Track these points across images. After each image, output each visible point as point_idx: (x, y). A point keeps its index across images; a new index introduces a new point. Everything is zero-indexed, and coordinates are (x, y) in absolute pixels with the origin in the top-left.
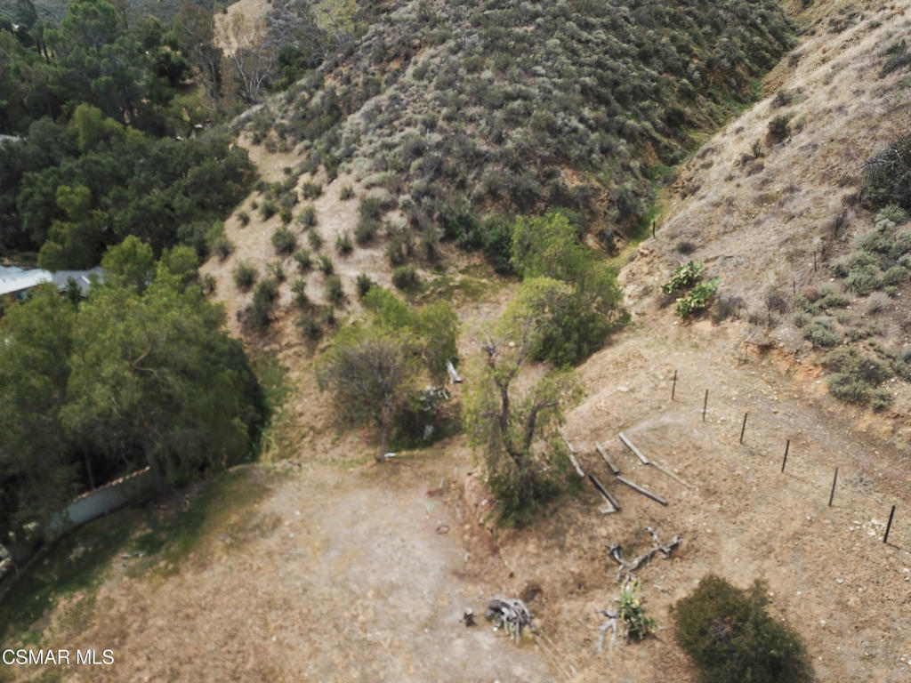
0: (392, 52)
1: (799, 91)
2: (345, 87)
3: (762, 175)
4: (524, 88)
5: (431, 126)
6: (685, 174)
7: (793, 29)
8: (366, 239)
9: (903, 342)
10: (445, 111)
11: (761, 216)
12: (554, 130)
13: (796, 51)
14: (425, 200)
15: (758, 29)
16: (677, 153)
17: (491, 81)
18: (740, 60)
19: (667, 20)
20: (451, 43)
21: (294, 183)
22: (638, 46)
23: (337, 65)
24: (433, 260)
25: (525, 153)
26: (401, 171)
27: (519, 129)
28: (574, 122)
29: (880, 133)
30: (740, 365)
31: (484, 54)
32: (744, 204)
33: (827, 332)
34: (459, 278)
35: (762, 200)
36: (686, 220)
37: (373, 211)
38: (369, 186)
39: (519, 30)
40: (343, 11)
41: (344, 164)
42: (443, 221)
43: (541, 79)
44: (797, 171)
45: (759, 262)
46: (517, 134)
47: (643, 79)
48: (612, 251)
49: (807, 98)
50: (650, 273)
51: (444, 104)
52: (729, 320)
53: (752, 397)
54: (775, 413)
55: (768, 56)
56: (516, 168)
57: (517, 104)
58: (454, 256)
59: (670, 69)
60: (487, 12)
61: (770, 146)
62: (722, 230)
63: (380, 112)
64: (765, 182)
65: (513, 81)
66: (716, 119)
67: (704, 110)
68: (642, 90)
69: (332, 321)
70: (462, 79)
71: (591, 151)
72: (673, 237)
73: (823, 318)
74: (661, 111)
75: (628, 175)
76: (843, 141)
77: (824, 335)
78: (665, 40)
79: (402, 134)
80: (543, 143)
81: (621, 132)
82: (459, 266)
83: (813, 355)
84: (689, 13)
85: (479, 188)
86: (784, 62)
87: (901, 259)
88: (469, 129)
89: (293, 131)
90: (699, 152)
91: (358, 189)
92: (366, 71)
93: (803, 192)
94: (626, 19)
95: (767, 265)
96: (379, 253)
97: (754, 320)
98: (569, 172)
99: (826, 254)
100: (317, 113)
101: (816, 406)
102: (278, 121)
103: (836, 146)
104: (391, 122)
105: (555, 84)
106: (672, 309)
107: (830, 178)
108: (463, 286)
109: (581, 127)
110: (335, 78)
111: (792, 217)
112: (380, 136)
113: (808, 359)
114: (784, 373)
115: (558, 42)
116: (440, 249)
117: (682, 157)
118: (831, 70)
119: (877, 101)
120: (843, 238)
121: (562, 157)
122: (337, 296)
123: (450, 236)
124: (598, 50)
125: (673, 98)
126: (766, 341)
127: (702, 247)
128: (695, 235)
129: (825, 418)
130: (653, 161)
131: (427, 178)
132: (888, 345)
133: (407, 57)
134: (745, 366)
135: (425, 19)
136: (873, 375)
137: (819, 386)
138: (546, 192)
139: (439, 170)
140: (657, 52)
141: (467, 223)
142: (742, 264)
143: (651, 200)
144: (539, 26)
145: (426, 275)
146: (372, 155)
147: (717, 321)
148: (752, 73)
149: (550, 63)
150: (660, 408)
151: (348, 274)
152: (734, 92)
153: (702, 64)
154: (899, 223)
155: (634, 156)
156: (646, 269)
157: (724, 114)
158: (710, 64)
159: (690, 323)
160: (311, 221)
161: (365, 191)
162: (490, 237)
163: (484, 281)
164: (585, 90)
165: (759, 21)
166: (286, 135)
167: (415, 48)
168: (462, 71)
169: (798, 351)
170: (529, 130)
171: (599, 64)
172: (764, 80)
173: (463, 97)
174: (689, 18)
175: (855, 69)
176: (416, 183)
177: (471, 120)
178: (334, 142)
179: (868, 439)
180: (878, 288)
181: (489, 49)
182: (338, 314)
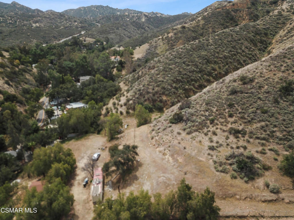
4: (164, 80)
5: (144, 86)
12: (164, 89)
14: (137, 99)
17: (159, 77)
19: (213, 62)
22: (200, 69)
24: (134, 109)
26: (136, 93)
28: (169, 87)
31: (161, 71)
37: (128, 100)
38: (130, 96)
39: (171, 66)
40: (164, 48)
41: (130, 91)
46: (157, 89)
47: (196, 77)
51: (148, 82)
56: (154, 95)
57: (160, 83)
60: (168, 62)
63: (140, 81)
65: (163, 78)
68: (194, 79)
70: (154, 77)
74: (198, 84)
78: (209, 67)
79: (140, 87)
84: (221, 60)
85: (146, 98)
88: (150, 87)
92: (146, 71)
94: (200, 63)
96: (126, 107)
98: (164, 96)
100: (135, 79)
102: (129, 79)
104: (140, 84)
105: (170, 79)
110: (141, 71)
112: (137, 86)
115: (178, 69)
121: (163, 94)
122: (117, 112)
124: (187, 71)
125: (203, 81)
131: (139, 95)
135: (159, 61)
138: (159, 100)
140: (205, 70)
144: (176, 65)
145: (131, 112)
146: (134, 90)
149: (172, 74)
153: (217, 73)
158: (219, 73)
160: (120, 101)
166: (129, 83)
167: (155, 67)
168: (155, 75)
170: (160, 88)
171: (185, 74)
173: (152, 81)
177: (151, 85)
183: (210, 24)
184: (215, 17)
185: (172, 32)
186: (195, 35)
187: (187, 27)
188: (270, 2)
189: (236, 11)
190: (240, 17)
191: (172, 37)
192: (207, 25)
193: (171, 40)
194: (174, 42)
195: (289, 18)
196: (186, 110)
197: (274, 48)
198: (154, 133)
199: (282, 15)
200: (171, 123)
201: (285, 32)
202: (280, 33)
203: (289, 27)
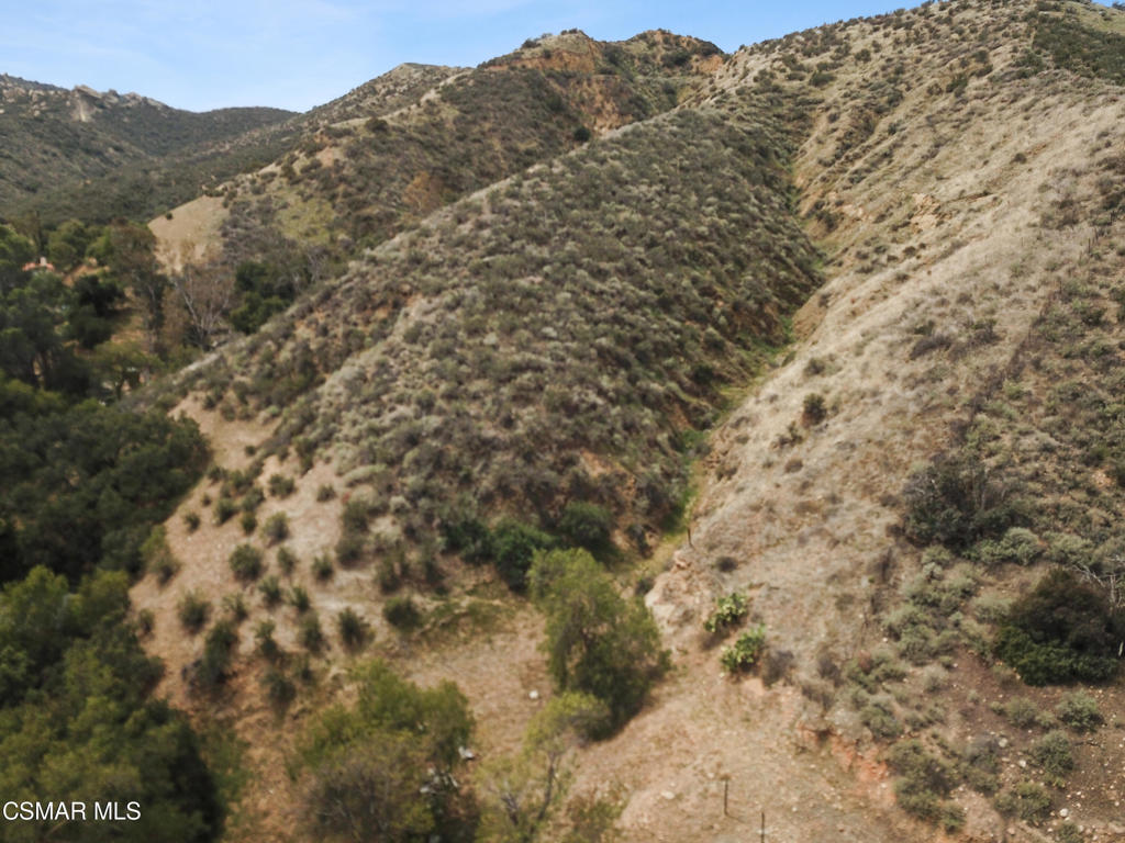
0: (377, 298)
1: (832, 358)
2: (321, 339)
3: (800, 474)
4: (533, 357)
5: (427, 406)
6: (719, 446)
7: (820, 256)
8: (351, 557)
9: (966, 734)
10: (443, 387)
11: (805, 529)
12: (571, 409)
13: (824, 290)
14: (423, 502)
15: (784, 262)
16: (709, 415)
17: (495, 347)
18: (767, 300)
19: (686, 258)
20: (447, 298)
21: (257, 470)
22: (659, 292)
23: (311, 310)
24: (434, 581)
25: (540, 438)
26: (391, 463)
27: (531, 409)
28: (593, 397)
29: (916, 440)
30: (798, 754)
31: (486, 312)
32: (785, 511)
33: (886, 719)
34: (466, 602)
35: (804, 508)
36: (724, 526)
37: (358, 520)
38: (353, 484)
39: (524, 283)
40: (317, 218)
41: (319, 450)
42: (445, 528)
43: (552, 344)
44: (837, 476)
45: (807, 602)
46: (528, 415)
47: (665, 332)
48: (645, 551)
49: (840, 369)
50: (689, 592)
51: (442, 377)
52: (781, 682)
53: (814, 807)
54: (842, 831)
55: (796, 290)
56: (529, 458)
57: (525, 378)
58: (458, 572)
59: (693, 317)
60: (487, 259)
61: (807, 427)
62: (764, 542)
63: (365, 380)
64: (805, 485)
65: (522, 347)
66: (748, 369)
67: (734, 360)
68: (665, 345)
69: (307, 675)
70: (462, 345)
71: (612, 431)
72: (712, 548)
73: (881, 697)
74: (687, 368)
75: (656, 453)
76: (880, 444)
77: (883, 723)
78: (686, 282)
79: (394, 415)
80: (558, 423)
81: (645, 399)
82: (467, 586)
83: (875, 748)
84: (709, 249)
85: (487, 483)
86: (814, 300)
87: (953, 618)
88: (473, 409)
89: (255, 392)
90: (733, 418)
91: (339, 485)
92: (346, 320)
93: (846, 504)
94: (642, 261)
95: (816, 607)
96: (367, 575)
97: (807, 692)
98: (590, 456)
99: (876, 605)
100: (287, 371)
101: (885, 820)
102: (238, 378)
103: (874, 449)
104: (377, 397)
105: (567, 349)
106: (716, 655)
107: (872, 492)
108: (472, 612)
109: (600, 401)
110: (308, 326)
111: (836, 543)
112: (367, 414)
113: (871, 752)
114: (846, 769)
115: (569, 295)
116: (443, 564)
117: (715, 419)
118: (861, 339)
119: (910, 394)
120: (892, 581)
121: (580, 440)
122: (313, 640)
123: (453, 547)
124: (613, 302)
125: (699, 350)
126: (823, 727)
127: (745, 562)
128: (736, 547)
130: (683, 425)
131: (424, 473)
132: (951, 736)
133: (397, 306)
134: (803, 756)
135: (416, 261)
136: (939, 781)
137: (884, 791)
138: (564, 483)
139: (438, 462)
140: (678, 298)
141: (474, 530)
142: (789, 601)
143: (684, 479)
144: (547, 276)
145: (424, 602)
146: (357, 440)
147: (768, 683)
148: (782, 311)
149: (561, 324)
150: (712, 827)
151: (329, 607)
152: (764, 335)
153: (728, 308)
154: (945, 565)
155: (661, 427)
156: (684, 586)
157: (757, 361)
158: (736, 307)
159: (738, 681)
160: (280, 532)
161: (348, 490)
162: (502, 546)
163: (497, 602)
164: (603, 353)
165: (783, 254)
166: (248, 398)
167: (405, 294)
168: (461, 334)
169: (858, 740)
170: (542, 407)
171: (616, 319)
172: (795, 319)
173: (464, 368)
174: (710, 255)
175: (884, 342)
176: (411, 480)
177: (475, 397)
178: (309, 419)
180: (935, 655)
181: (493, 305)
182: (316, 664)
183: (485, 119)
184: (495, 93)
185: (336, 145)
186: (440, 164)
187: (394, 128)
188: (662, 59)
189: (565, 78)
190: (583, 102)
191: (338, 166)
192: (474, 122)
193: (343, 180)
194: (360, 190)
195: (810, 97)
196: (1016, 543)
197: (840, 204)
198: (994, 817)
199: (777, 89)
200: (1042, 676)
201: (831, 147)
202: (810, 151)
203: (835, 130)
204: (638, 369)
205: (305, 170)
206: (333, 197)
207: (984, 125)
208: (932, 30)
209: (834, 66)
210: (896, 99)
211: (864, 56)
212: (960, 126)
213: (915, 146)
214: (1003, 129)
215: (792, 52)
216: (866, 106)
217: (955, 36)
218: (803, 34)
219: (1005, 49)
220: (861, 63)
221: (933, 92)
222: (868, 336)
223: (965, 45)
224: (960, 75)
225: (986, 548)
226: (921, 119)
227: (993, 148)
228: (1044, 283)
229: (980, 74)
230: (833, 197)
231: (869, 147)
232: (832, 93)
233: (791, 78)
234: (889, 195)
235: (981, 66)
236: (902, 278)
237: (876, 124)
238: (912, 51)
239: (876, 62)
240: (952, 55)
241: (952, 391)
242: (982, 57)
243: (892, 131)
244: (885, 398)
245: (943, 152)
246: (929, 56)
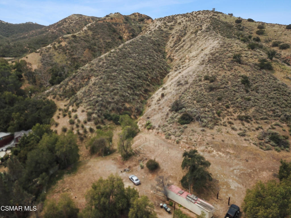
0: (85, 77)
1: (166, 87)
2: (75, 85)
3: (159, 105)
4: (116, 88)
5: (99, 96)
6: (149, 102)
7: (169, 67)
8: (89, 120)
10: (101, 93)
11: (159, 112)
12: (123, 96)
13: (169, 74)
14: (100, 112)
15: (162, 69)
16: (147, 97)
17: (109, 86)
18: (158, 76)
19: (143, 69)
20: (99, 77)
21: (68, 108)
22: (138, 75)
23: (71, 80)
24: (103, 123)
25: (119, 101)
26: (94, 106)
27: (117, 96)
28: (127, 94)
29: (174, 98)
31: (107, 80)
32: (157, 110)
33: (165, 130)
34: (109, 126)
35: (159, 109)
36: (148, 113)
37: (89, 114)
38: (88, 109)
39: (113, 74)
40: (62, 58)
41: (80, 104)
42: (104, 115)
43: (119, 85)
44: (164, 104)
45: (158, 120)
46: (116, 97)
47: (139, 83)
48: (136, 118)
49: (167, 89)
50: (143, 122)
51: (101, 91)
52: (154, 129)
53: (156, 140)
55: (164, 74)
56: (117, 104)
57: (115, 91)
58: (107, 122)
59: (144, 80)
60: (106, 70)
61: (161, 98)
62: (154, 114)
63: (86, 92)
64: (160, 106)
65: (114, 86)
66: (154, 89)
67: (152, 88)
68: (139, 85)
69: (85, 137)
70: (103, 86)
71: (131, 100)
72: (146, 116)
73: (165, 128)
74: (143, 89)
75: (138, 103)
78: (143, 73)
79: (93, 98)
80: (122, 99)
81: (136, 95)
82: (109, 124)
84: (147, 67)
85: (110, 108)
86: (167, 76)
87: (174, 119)
88: (107, 97)
89: (63, 95)
90: (151, 98)
91: (85, 110)
92: (79, 82)
93: (165, 108)
94: (135, 70)
96: (93, 123)
97: (157, 129)
98: (127, 104)
99: (166, 119)
100: (68, 91)
101: (164, 140)
102: (58, 93)
103: (169, 100)
104: (89, 95)
105: (122, 86)
106: (146, 128)
107: (168, 106)
108: (110, 127)
109: (128, 95)
110: (71, 82)
111: (163, 113)
112: (88, 98)
113: (163, 134)
114: (160, 136)
115: (121, 76)
116: (104, 121)
117: (148, 98)
119: (175, 92)
120: (168, 116)
121: (125, 101)
122: (85, 131)
123: (106, 118)
124: (130, 77)
125: (145, 86)
126: (158, 132)
127: (151, 117)
128: (150, 115)
129: (165, 141)
130: (143, 99)
131: (100, 107)
132: (172, 131)
133: (89, 79)
134: (155, 136)
135: (92, 70)
136: (170, 135)
137: (164, 137)
138: (123, 108)
139: (102, 105)
140: (141, 76)
141: (109, 115)
142: (156, 120)
143: (143, 108)
144: (117, 73)
145: (102, 126)
146: (87, 102)
147: (152, 130)
148: (161, 78)
149: (121, 82)
150: (144, 143)
151: (87, 127)
152: (157, 83)
153: (151, 78)
154: (175, 113)
155: (139, 99)
156: (142, 122)
158: (152, 78)
159: (149, 130)
160: (76, 117)
162: (114, 118)
163: (113, 126)
164: (128, 87)
165: (161, 67)
166: (62, 97)
167: (90, 76)
168: (103, 84)
170: (118, 96)
171: (130, 81)
172: (164, 80)
173: (104, 90)
174: (147, 68)
175: (174, 84)
176: (98, 108)
177: (107, 95)
178: (77, 99)
179: (169, 143)
180: (171, 123)
181: (108, 78)
182: (87, 135)
183: (98, 34)
184: (100, 28)
185: (65, 41)
186: (89, 45)
187: (78, 37)
188: (138, 19)
189: (116, 24)
190: (120, 30)
191: (66, 46)
192: (96, 35)
193: (67, 49)
194: (72, 52)
195: (169, 32)
196: (183, 110)
197: (173, 56)
198: (175, 137)
199: (162, 30)
200: (182, 124)
201: (172, 44)
202: (169, 44)
203: (173, 40)
204: (135, 89)
205: (58, 47)
206: (66, 53)
207: (199, 42)
208: (193, 19)
209: (174, 25)
210: (185, 34)
211: (180, 24)
212: (195, 41)
213: (187, 45)
214: (202, 43)
215: (165, 21)
216: (179, 35)
217: (197, 21)
218: (168, 17)
219: (205, 25)
220: (179, 25)
221: (192, 33)
222: (172, 83)
223: (198, 23)
224: (197, 30)
225: (180, 111)
226: (189, 39)
227: (200, 47)
228: (196, 74)
229: (200, 30)
230: (172, 55)
231: (180, 44)
232: (173, 32)
233: (165, 28)
234: (182, 55)
235: (201, 28)
236: (180, 73)
237: (181, 39)
238: (189, 23)
239: (182, 25)
240: (196, 25)
241: (180, 91)
242: (201, 26)
243: (184, 41)
244: (172, 93)
245: (192, 47)
246: (192, 25)
